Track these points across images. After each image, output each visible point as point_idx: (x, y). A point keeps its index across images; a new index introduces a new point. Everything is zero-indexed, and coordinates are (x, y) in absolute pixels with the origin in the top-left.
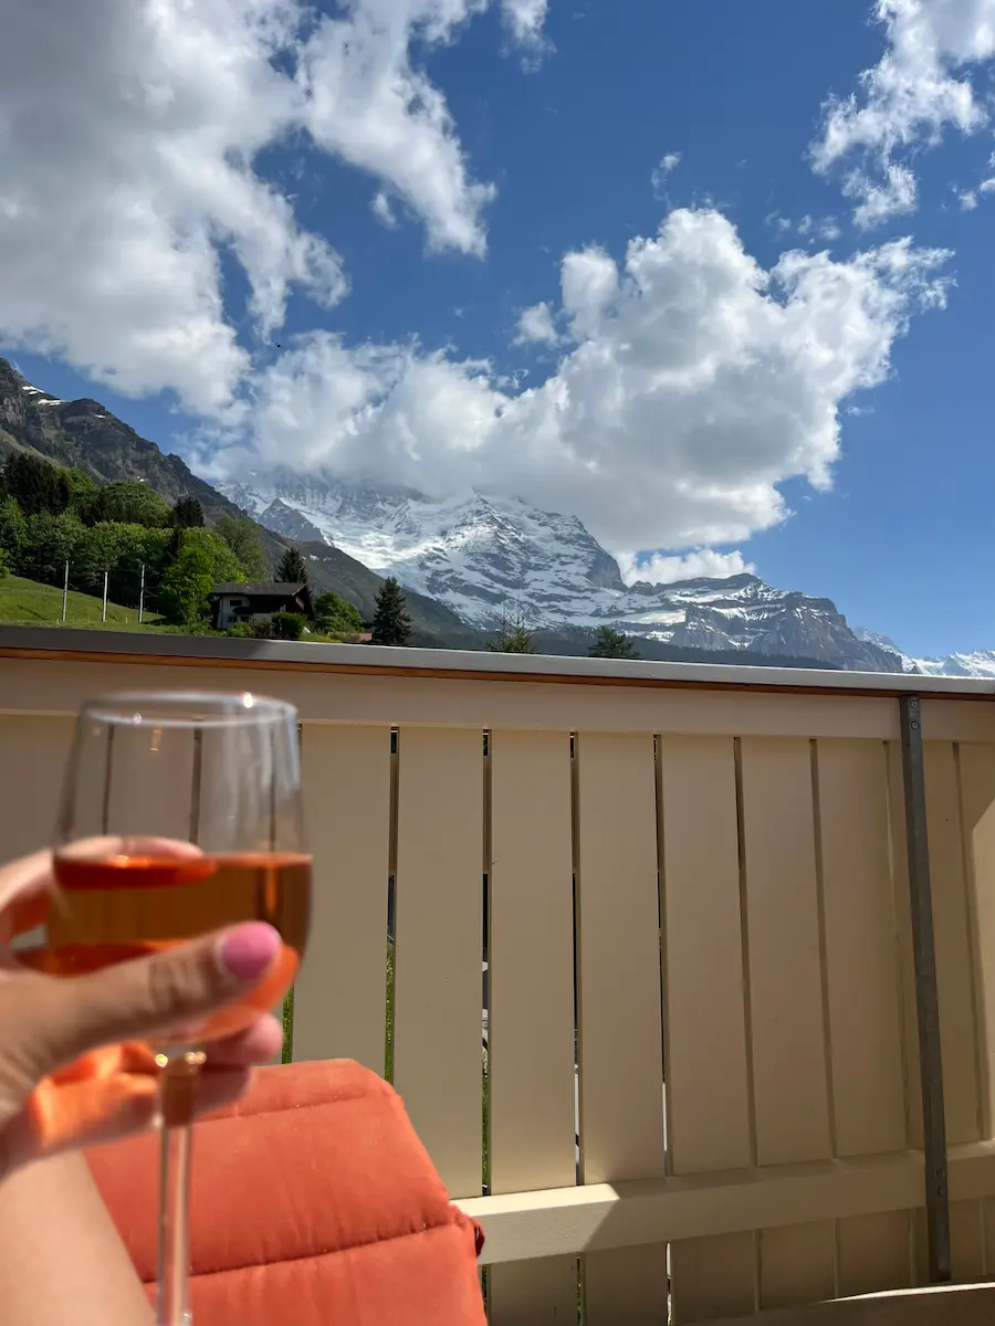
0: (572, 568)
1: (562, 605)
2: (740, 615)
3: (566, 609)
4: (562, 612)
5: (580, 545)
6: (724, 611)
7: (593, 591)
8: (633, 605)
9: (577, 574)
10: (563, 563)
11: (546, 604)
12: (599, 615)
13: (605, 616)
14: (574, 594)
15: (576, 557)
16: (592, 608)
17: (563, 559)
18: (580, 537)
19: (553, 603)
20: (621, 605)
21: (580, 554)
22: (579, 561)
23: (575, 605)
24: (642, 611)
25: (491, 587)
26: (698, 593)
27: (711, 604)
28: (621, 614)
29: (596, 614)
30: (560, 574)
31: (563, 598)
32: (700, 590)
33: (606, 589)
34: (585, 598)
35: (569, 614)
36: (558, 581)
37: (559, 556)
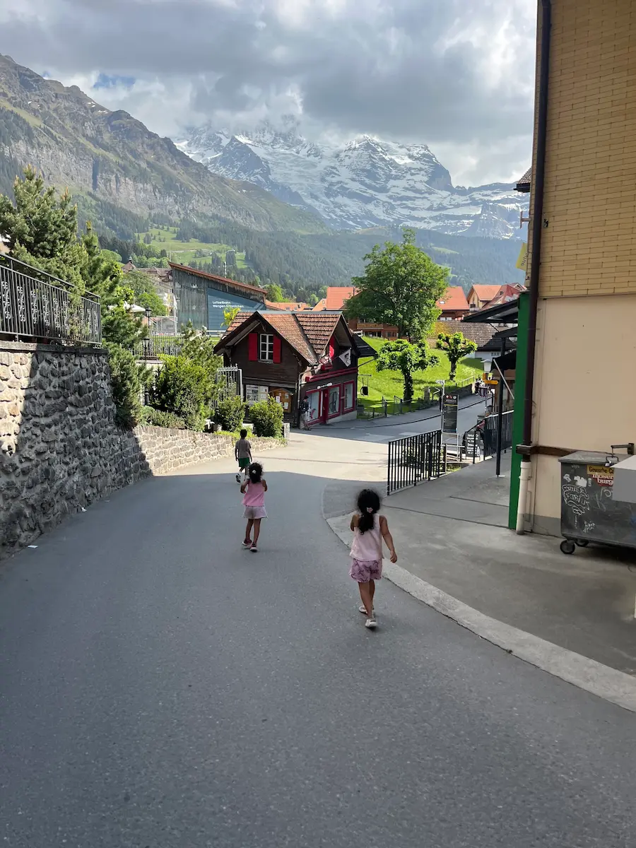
0: (417, 178)
1: (409, 203)
2: (516, 208)
3: (412, 206)
4: (409, 208)
5: (424, 161)
6: (506, 206)
7: (430, 194)
8: (453, 203)
9: (421, 181)
10: (412, 174)
11: (399, 202)
12: (432, 210)
13: (435, 210)
14: (418, 195)
15: (421, 169)
16: (427, 204)
17: (413, 171)
18: (424, 155)
19: (404, 202)
20: (445, 203)
21: (423, 167)
22: (423, 172)
23: (418, 203)
24: (458, 206)
25: (364, 192)
26: (493, 193)
27: (498, 201)
28: (445, 208)
29: (430, 209)
30: (410, 182)
31: (408, 198)
32: (495, 191)
33: (440, 191)
34: (424, 198)
35: (413, 209)
36: (407, 186)
37: (410, 169)
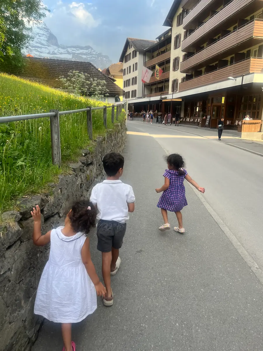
0: (42, 38)
1: (39, 49)
2: (87, 58)
3: (40, 51)
4: (39, 52)
5: (45, 31)
6: (83, 56)
7: (48, 46)
8: (59, 52)
9: (44, 40)
10: (40, 36)
11: (34, 49)
12: (50, 54)
13: (51, 54)
14: (43, 46)
15: (44, 35)
16: (47, 51)
17: (40, 35)
18: (45, 28)
19: (36, 49)
20: (56, 51)
21: (45, 33)
22: (44, 36)
23: (43, 50)
24: (61, 53)
26: (77, 50)
27: (79, 54)
28: (55, 54)
29: (49, 53)
30: (39, 40)
31: (39, 47)
32: (77, 49)
33: (53, 46)
34: (46, 48)
35: (41, 52)
36: (37, 41)
37: (38, 34)
